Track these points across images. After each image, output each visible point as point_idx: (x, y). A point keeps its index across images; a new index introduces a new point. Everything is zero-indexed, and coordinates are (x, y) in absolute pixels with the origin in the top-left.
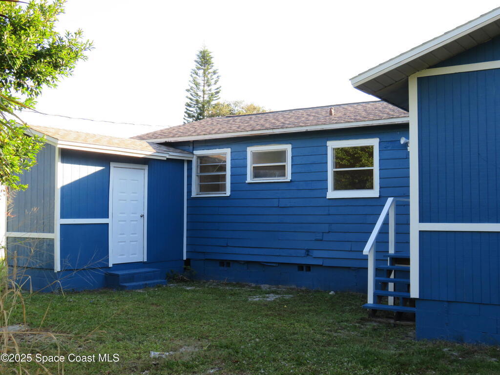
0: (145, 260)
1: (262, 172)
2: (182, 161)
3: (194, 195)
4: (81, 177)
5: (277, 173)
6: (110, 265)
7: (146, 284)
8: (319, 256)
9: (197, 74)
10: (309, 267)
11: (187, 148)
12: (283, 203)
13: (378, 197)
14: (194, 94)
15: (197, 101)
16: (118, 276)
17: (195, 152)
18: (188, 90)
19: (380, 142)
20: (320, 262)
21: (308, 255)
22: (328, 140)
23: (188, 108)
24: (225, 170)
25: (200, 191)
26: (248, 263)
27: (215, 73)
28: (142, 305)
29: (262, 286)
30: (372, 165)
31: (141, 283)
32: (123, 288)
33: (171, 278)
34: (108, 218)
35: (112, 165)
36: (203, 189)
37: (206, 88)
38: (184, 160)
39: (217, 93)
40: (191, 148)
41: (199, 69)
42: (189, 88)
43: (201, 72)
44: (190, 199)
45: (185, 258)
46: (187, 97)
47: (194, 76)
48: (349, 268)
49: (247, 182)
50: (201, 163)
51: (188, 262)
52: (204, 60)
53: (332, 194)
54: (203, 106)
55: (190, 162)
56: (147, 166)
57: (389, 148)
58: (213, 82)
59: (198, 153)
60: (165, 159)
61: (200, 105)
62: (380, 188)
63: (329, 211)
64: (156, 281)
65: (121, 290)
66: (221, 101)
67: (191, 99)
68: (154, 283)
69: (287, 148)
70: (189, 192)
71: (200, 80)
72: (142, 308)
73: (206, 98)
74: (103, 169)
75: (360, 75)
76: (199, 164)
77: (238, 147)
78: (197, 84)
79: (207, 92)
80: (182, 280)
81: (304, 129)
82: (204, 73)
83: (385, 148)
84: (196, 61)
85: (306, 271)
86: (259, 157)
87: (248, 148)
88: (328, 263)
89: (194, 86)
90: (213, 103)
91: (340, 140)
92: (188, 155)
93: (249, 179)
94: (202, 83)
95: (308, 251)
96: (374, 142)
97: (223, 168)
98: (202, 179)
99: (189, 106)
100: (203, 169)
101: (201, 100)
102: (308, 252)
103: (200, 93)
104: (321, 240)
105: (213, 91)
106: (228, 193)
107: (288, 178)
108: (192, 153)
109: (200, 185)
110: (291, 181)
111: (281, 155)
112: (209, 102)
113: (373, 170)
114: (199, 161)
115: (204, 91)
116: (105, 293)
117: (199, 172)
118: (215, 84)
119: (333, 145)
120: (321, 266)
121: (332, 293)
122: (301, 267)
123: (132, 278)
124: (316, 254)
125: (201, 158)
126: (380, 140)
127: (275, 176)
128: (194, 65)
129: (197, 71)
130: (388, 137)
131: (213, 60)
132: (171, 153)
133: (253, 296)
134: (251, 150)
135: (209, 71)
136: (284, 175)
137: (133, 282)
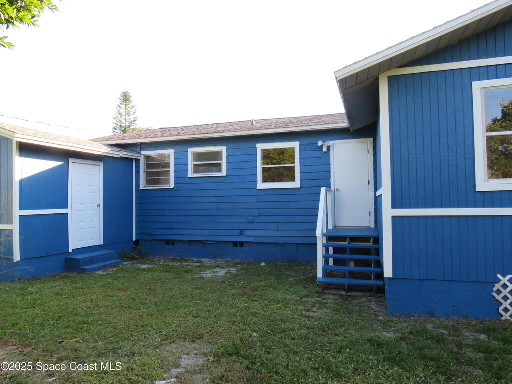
0: (102, 244)
1: (201, 168)
2: (131, 160)
3: (142, 187)
4: (40, 171)
5: (215, 169)
6: (71, 251)
7: (105, 266)
8: (251, 235)
9: (120, 108)
10: (242, 244)
11: (135, 149)
12: (220, 193)
13: (299, 187)
14: (118, 121)
15: (121, 126)
16: (78, 260)
17: (143, 153)
18: (114, 119)
19: (300, 145)
20: (252, 240)
21: (242, 234)
22: (257, 143)
23: (115, 130)
24: (169, 167)
25: (147, 185)
26: (190, 242)
27: (133, 107)
28: (110, 293)
29: (203, 260)
30: (294, 163)
31: (101, 265)
32: (84, 271)
33: (124, 257)
34: (68, 208)
35: (71, 161)
36: (149, 182)
37: (127, 118)
38: (133, 159)
39: (135, 121)
40: (139, 149)
41: (122, 104)
42: (115, 117)
43: (123, 106)
44: (138, 191)
45: (135, 240)
46: (114, 123)
47: (119, 109)
48: (276, 244)
49: (188, 177)
50: (147, 162)
51: (137, 242)
52: (126, 98)
53: (261, 185)
54: (126, 129)
55: (138, 161)
56: (102, 163)
57: (307, 150)
58: (132, 113)
59: (146, 153)
60: (119, 157)
61: (123, 129)
62: (301, 180)
63: (258, 199)
64: (113, 262)
65: (82, 273)
66: (138, 127)
67: (116, 124)
68: (112, 264)
69: (223, 149)
70: (138, 185)
71: (123, 111)
72: (111, 297)
73: (127, 124)
74: (62, 165)
75: (345, 68)
76: (146, 163)
77: (181, 149)
78: (121, 115)
79: (127, 120)
80: (134, 258)
81: (239, 134)
82: (126, 107)
83: (305, 149)
84: (120, 99)
85: (240, 247)
86: (198, 157)
87: (189, 149)
88: (258, 240)
89: (119, 116)
90: (132, 127)
91: (267, 143)
92: (137, 155)
93: (191, 174)
94: (124, 114)
95: (242, 231)
96: (295, 145)
97: (167, 165)
98: (148, 174)
99: (116, 129)
100: (149, 166)
101: (124, 125)
102: (242, 233)
103: (123, 121)
104: (253, 222)
105: (132, 120)
106: (172, 186)
107: (224, 173)
108: (140, 153)
109: (147, 180)
110: (227, 176)
111: (218, 155)
112: (129, 127)
113: (294, 167)
114: (146, 160)
115: (125, 119)
116: (67, 277)
117: (146, 168)
118: (134, 115)
119: (261, 147)
120: (254, 242)
121: (263, 264)
122: (235, 244)
123: (91, 261)
124: (248, 233)
125: (148, 158)
126: (300, 143)
127: (213, 172)
128: (119, 102)
129: (120, 105)
130: (308, 141)
131: (131, 99)
132: (124, 153)
133: (204, 271)
134: (192, 151)
135: (129, 106)
136: (220, 171)
137: (93, 264)
